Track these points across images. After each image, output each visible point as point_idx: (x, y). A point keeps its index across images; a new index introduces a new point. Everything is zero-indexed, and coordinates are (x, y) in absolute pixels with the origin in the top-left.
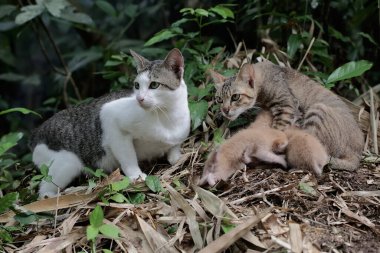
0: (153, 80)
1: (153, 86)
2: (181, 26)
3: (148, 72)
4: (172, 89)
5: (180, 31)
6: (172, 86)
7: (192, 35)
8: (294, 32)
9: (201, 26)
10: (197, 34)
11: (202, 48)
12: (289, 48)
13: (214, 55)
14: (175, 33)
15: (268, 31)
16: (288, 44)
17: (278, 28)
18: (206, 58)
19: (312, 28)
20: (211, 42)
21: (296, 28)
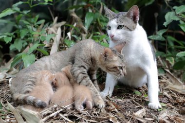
0: (119, 24)
1: (119, 27)
2: (19, 6)
3: (116, 19)
4: (130, 30)
5: (18, 9)
6: (131, 28)
7: (25, 12)
8: (90, 11)
9: (31, 6)
10: (29, 11)
11: (32, 20)
12: (86, 21)
13: (39, 25)
14: (15, 11)
15: (74, 10)
16: (86, 18)
17: (80, 8)
18: (34, 27)
19: (101, 9)
20: (37, 16)
21: (91, 8)
